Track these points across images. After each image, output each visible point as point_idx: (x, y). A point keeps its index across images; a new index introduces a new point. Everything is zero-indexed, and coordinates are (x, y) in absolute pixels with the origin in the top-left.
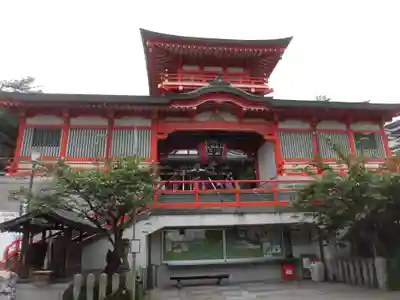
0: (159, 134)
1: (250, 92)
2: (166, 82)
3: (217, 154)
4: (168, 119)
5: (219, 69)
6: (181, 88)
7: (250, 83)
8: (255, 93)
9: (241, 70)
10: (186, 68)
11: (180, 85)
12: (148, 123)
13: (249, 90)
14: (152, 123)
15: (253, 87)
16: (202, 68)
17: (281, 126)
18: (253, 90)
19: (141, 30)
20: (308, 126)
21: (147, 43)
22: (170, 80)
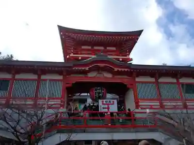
0: (67, 83)
1: (119, 60)
2: (72, 55)
3: (100, 95)
4: (72, 75)
5: (102, 48)
6: (80, 58)
7: (119, 55)
8: (122, 61)
9: (114, 49)
10: (83, 47)
11: (80, 56)
12: (61, 77)
13: (118, 59)
14: (64, 78)
15: (121, 58)
16: (93, 47)
17: (137, 79)
19: (58, 26)
20: (153, 80)
21: (62, 33)
22: (74, 54)
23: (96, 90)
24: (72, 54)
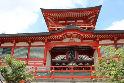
0: (48, 48)
1: (85, 29)
3: (73, 56)
4: (52, 42)
5: (74, 21)
6: (56, 29)
7: (85, 25)
8: (88, 29)
9: (82, 21)
10: (60, 22)
12: (44, 44)
16: (66, 21)
17: (100, 42)
18: (86, 28)
19: (41, 9)
20: (113, 42)
21: (43, 13)
23: (69, 52)
24: (51, 27)
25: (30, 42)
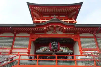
0: (32, 39)
3: (55, 47)
9: (64, 16)
11: (41, 21)
12: (28, 35)
14: (30, 35)
15: (68, 21)
16: (50, 16)
17: (81, 35)
20: (92, 35)
21: (29, 7)
22: (37, 20)
24: (36, 20)
25: (15, 32)
